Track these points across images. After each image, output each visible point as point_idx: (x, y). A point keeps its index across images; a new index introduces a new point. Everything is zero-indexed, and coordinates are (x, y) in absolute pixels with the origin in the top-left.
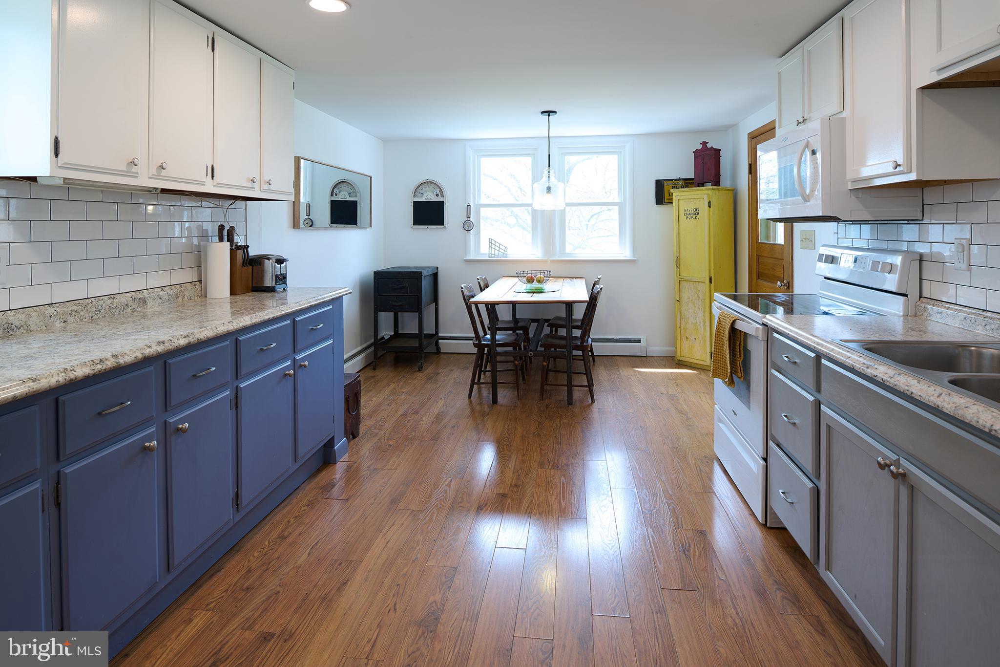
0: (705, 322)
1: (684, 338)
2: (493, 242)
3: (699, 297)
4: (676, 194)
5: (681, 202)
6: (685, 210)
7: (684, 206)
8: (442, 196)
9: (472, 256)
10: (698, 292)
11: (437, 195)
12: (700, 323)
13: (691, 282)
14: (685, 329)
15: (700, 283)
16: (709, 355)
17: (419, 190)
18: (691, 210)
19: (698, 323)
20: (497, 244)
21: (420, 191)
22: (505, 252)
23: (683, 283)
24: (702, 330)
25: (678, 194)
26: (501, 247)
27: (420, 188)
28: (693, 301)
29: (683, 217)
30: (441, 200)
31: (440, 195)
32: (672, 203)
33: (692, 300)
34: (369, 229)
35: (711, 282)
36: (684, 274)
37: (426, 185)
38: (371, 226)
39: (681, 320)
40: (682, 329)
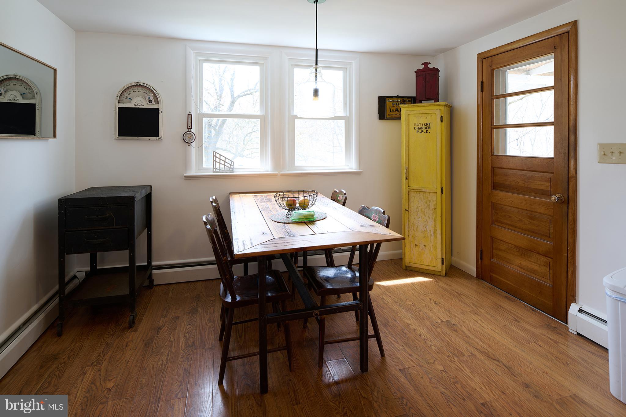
0: (435, 230)
1: (413, 245)
2: (218, 156)
3: (429, 206)
4: (405, 110)
5: (411, 117)
6: (415, 124)
7: (414, 120)
8: (157, 102)
9: (193, 172)
10: (428, 202)
11: (150, 101)
12: (430, 231)
13: (421, 193)
14: (414, 237)
15: (431, 194)
16: (440, 261)
17: (125, 95)
18: (421, 124)
19: (428, 231)
20: (222, 158)
21: (127, 95)
22: (232, 167)
23: (412, 194)
24: (432, 238)
25: (406, 109)
26: (227, 160)
27: (128, 92)
28: (423, 210)
29: (412, 131)
30: (155, 106)
31: (153, 102)
32: (400, 118)
33: (421, 210)
34: (51, 141)
35: (442, 192)
36: (413, 185)
37: (136, 88)
38: (55, 136)
39: (410, 228)
40: (411, 236)
